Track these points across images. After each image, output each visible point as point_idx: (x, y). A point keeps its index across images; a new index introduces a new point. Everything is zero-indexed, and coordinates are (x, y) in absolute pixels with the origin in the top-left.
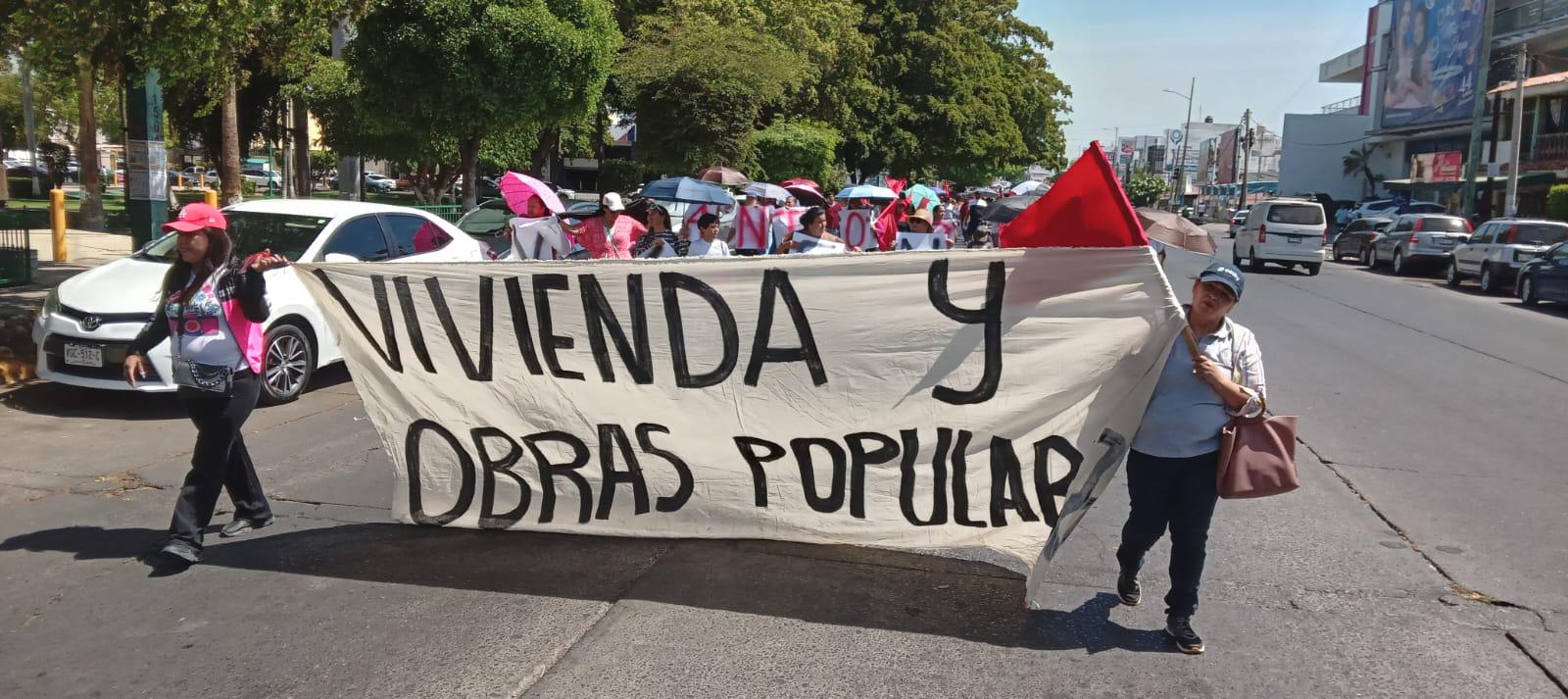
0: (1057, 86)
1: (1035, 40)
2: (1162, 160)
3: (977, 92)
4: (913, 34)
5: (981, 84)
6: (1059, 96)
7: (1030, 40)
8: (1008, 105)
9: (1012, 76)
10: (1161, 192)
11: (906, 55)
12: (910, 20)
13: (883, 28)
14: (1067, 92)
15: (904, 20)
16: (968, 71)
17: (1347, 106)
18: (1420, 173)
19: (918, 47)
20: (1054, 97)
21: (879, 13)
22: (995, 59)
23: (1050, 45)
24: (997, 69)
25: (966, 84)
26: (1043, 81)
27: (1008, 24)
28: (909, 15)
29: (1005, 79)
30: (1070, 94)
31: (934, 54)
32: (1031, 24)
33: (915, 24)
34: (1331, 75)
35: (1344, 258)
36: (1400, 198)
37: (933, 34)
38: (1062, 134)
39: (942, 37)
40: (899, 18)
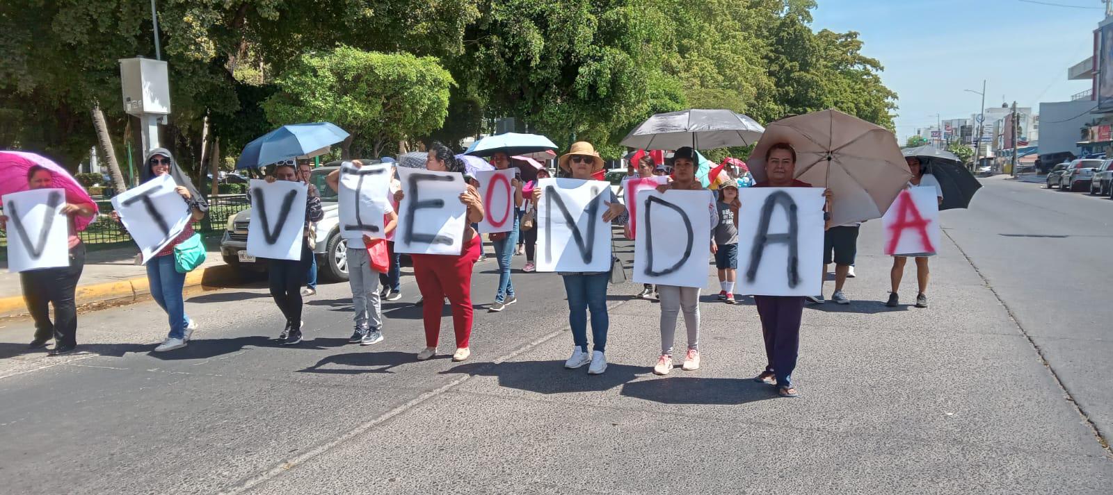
0: (889, 94)
1: (872, 66)
2: (971, 135)
3: (836, 104)
4: (797, 74)
5: (838, 99)
6: (890, 100)
7: (869, 67)
8: (855, 110)
9: (857, 92)
10: (970, 157)
11: (793, 87)
12: (795, 66)
13: (779, 72)
14: (894, 97)
15: (791, 66)
16: (831, 91)
17: (1085, 95)
18: (1093, 138)
19: (799, 81)
20: (886, 101)
21: (776, 63)
22: (845, 82)
23: (882, 69)
24: (847, 89)
25: (829, 100)
26: (878, 91)
27: (854, 58)
28: (794, 63)
29: (852, 94)
30: (897, 98)
31: (809, 85)
32: (869, 57)
33: (798, 69)
34: (1075, 75)
35: (1054, 187)
36: (1086, 151)
37: (808, 73)
38: (893, 123)
39: (814, 74)
40: (788, 66)
